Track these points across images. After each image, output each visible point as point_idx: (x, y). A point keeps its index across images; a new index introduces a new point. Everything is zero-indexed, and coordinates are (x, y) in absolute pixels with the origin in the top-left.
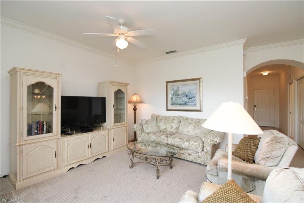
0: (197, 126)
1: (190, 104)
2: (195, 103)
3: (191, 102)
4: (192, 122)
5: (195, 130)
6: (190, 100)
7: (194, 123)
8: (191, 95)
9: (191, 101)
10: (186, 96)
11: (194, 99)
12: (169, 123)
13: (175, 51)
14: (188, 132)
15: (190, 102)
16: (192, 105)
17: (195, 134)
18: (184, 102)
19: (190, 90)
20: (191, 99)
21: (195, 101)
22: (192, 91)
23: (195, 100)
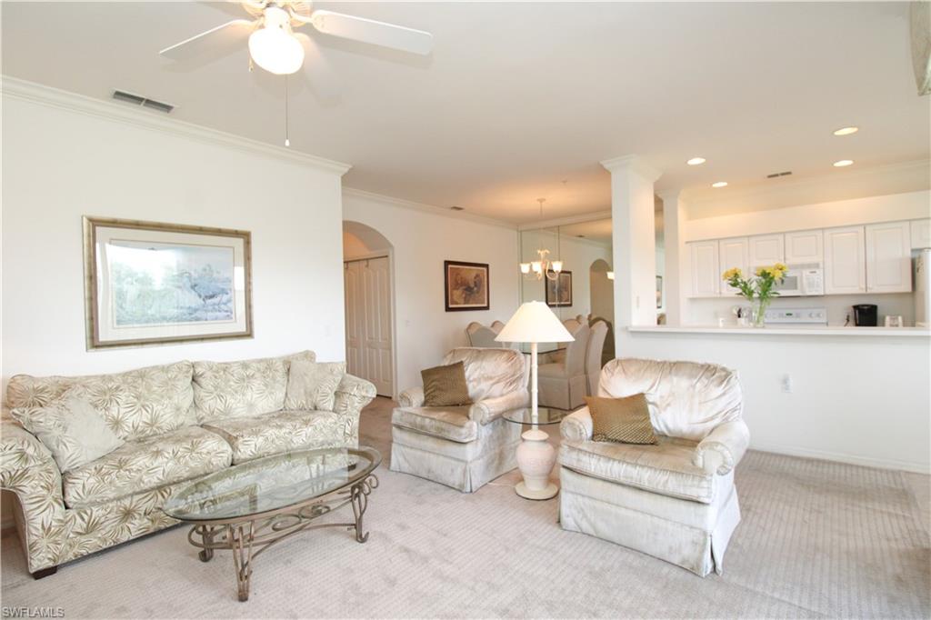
0: (272, 382)
1: (209, 314)
2: (227, 311)
3: (214, 310)
4: (250, 372)
5: (271, 393)
6: (209, 301)
7: (258, 375)
8: (213, 283)
9: (214, 304)
10: (194, 287)
11: (225, 298)
12: (162, 397)
13: (167, 108)
14: (251, 406)
15: (210, 308)
16: (216, 319)
17: (272, 405)
18: (185, 311)
19: (209, 266)
20: (212, 297)
21: (228, 304)
22: (218, 272)
23: (229, 301)
